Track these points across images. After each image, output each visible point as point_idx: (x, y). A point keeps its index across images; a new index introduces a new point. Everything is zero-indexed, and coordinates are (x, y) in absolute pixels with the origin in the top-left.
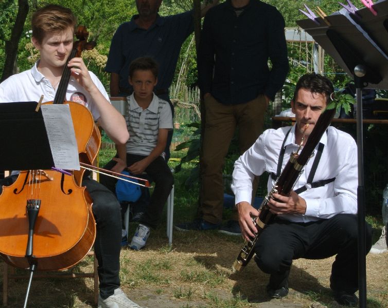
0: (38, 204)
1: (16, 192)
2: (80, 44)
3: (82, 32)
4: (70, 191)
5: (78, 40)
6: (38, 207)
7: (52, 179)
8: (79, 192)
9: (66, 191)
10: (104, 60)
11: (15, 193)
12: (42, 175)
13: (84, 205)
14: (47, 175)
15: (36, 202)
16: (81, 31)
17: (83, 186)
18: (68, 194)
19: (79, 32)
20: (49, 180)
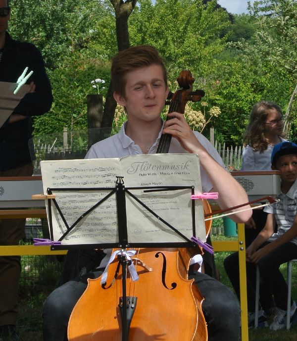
0: (133, 303)
1: (105, 287)
2: (183, 93)
4: (174, 285)
6: (133, 306)
7: (150, 270)
8: (186, 286)
9: (169, 285)
10: (198, 117)
12: (138, 264)
13: (192, 304)
14: (144, 265)
15: (131, 300)
16: (184, 77)
18: (172, 289)
19: (182, 78)
20: (147, 271)
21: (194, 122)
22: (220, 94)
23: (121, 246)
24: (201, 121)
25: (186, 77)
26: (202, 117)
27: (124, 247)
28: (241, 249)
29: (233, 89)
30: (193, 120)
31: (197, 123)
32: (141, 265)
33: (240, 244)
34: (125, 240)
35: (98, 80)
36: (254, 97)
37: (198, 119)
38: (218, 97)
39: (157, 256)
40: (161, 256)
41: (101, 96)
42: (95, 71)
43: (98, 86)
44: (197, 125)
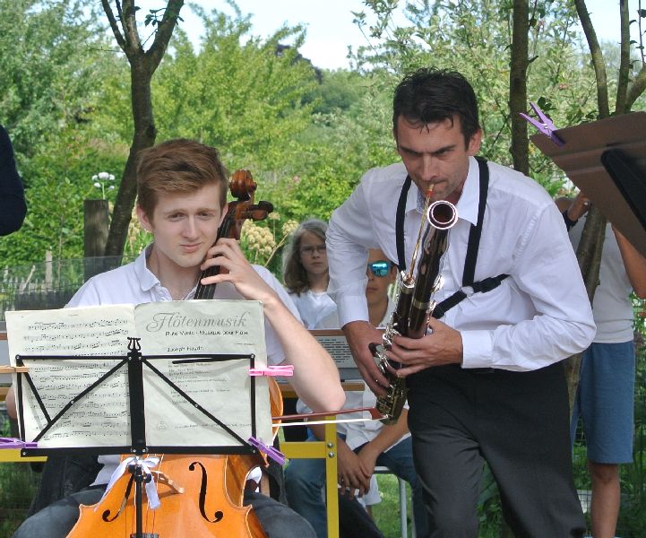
1: (108, 518)
2: (238, 207)
3: (244, 183)
4: (219, 515)
5: (236, 199)
7: (181, 490)
8: (238, 517)
9: (210, 515)
10: (263, 237)
11: (107, 521)
12: (160, 481)
14: (170, 482)
16: (240, 182)
17: (244, 505)
18: (216, 521)
19: (237, 183)
20: (175, 492)
21: (257, 245)
22: (299, 198)
23: (135, 451)
24: (267, 244)
25: (243, 181)
26: (270, 237)
27: (140, 453)
28: (330, 456)
29: (320, 190)
30: (256, 242)
31: (262, 247)
32: (166, 482)
33: (329, 446)
34: (141, 441)
35: (103, 175)
37: (264, 241)
38: (295, 203)
39: (192, 468)
40: (198, 468)
41: (106, 201)
42: (98, 159)
43: (103, 184)
44: (263, 250)
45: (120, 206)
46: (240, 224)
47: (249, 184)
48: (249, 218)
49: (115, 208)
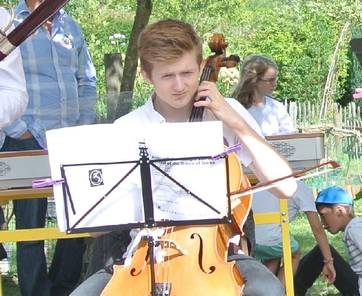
0: (167, 289)
1: (134, 273)
2: (215, 59)
3: (219, 43)
4: (213, 269)
5: (213, 54)
6: (167, 292)
7: (185, 252)
8: (226, 270)
9: (207, 268)
10: (232, 73)
11: (133, 275)
12: (171, 247)
13: (233, 288)
14: (178, 247)
15: (165, 286)
16: (217, 42)
18: (210, 273)
19: (214, 42)
20: (180, 254)
23: (147, 226)
24: (235, 77)
25: (219, 41)
27: (150, 227)
28: (284, 221)
30: (227, 77)
31: (231, 79)
32: (175, 247)
33: (283, 215)
34: (151, 219)
35: (118, 35)
36: (295, 48)
39: (192, 237)
40: (196, 237)
41: (120, 54)
42: (114, 24)
43: (117, 41)
44: (232, 81)
45: (129, 57)
46: (218, 71)
47: (223, 43)
48: (224, 66)
49: (126, 58)
